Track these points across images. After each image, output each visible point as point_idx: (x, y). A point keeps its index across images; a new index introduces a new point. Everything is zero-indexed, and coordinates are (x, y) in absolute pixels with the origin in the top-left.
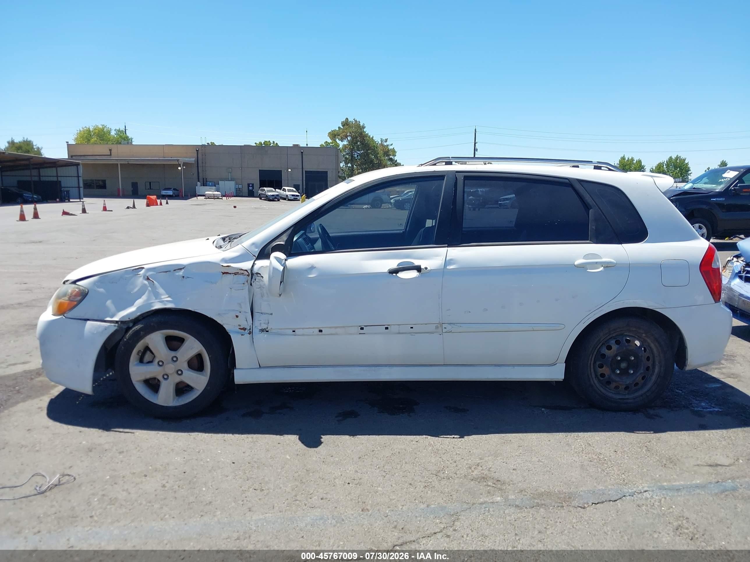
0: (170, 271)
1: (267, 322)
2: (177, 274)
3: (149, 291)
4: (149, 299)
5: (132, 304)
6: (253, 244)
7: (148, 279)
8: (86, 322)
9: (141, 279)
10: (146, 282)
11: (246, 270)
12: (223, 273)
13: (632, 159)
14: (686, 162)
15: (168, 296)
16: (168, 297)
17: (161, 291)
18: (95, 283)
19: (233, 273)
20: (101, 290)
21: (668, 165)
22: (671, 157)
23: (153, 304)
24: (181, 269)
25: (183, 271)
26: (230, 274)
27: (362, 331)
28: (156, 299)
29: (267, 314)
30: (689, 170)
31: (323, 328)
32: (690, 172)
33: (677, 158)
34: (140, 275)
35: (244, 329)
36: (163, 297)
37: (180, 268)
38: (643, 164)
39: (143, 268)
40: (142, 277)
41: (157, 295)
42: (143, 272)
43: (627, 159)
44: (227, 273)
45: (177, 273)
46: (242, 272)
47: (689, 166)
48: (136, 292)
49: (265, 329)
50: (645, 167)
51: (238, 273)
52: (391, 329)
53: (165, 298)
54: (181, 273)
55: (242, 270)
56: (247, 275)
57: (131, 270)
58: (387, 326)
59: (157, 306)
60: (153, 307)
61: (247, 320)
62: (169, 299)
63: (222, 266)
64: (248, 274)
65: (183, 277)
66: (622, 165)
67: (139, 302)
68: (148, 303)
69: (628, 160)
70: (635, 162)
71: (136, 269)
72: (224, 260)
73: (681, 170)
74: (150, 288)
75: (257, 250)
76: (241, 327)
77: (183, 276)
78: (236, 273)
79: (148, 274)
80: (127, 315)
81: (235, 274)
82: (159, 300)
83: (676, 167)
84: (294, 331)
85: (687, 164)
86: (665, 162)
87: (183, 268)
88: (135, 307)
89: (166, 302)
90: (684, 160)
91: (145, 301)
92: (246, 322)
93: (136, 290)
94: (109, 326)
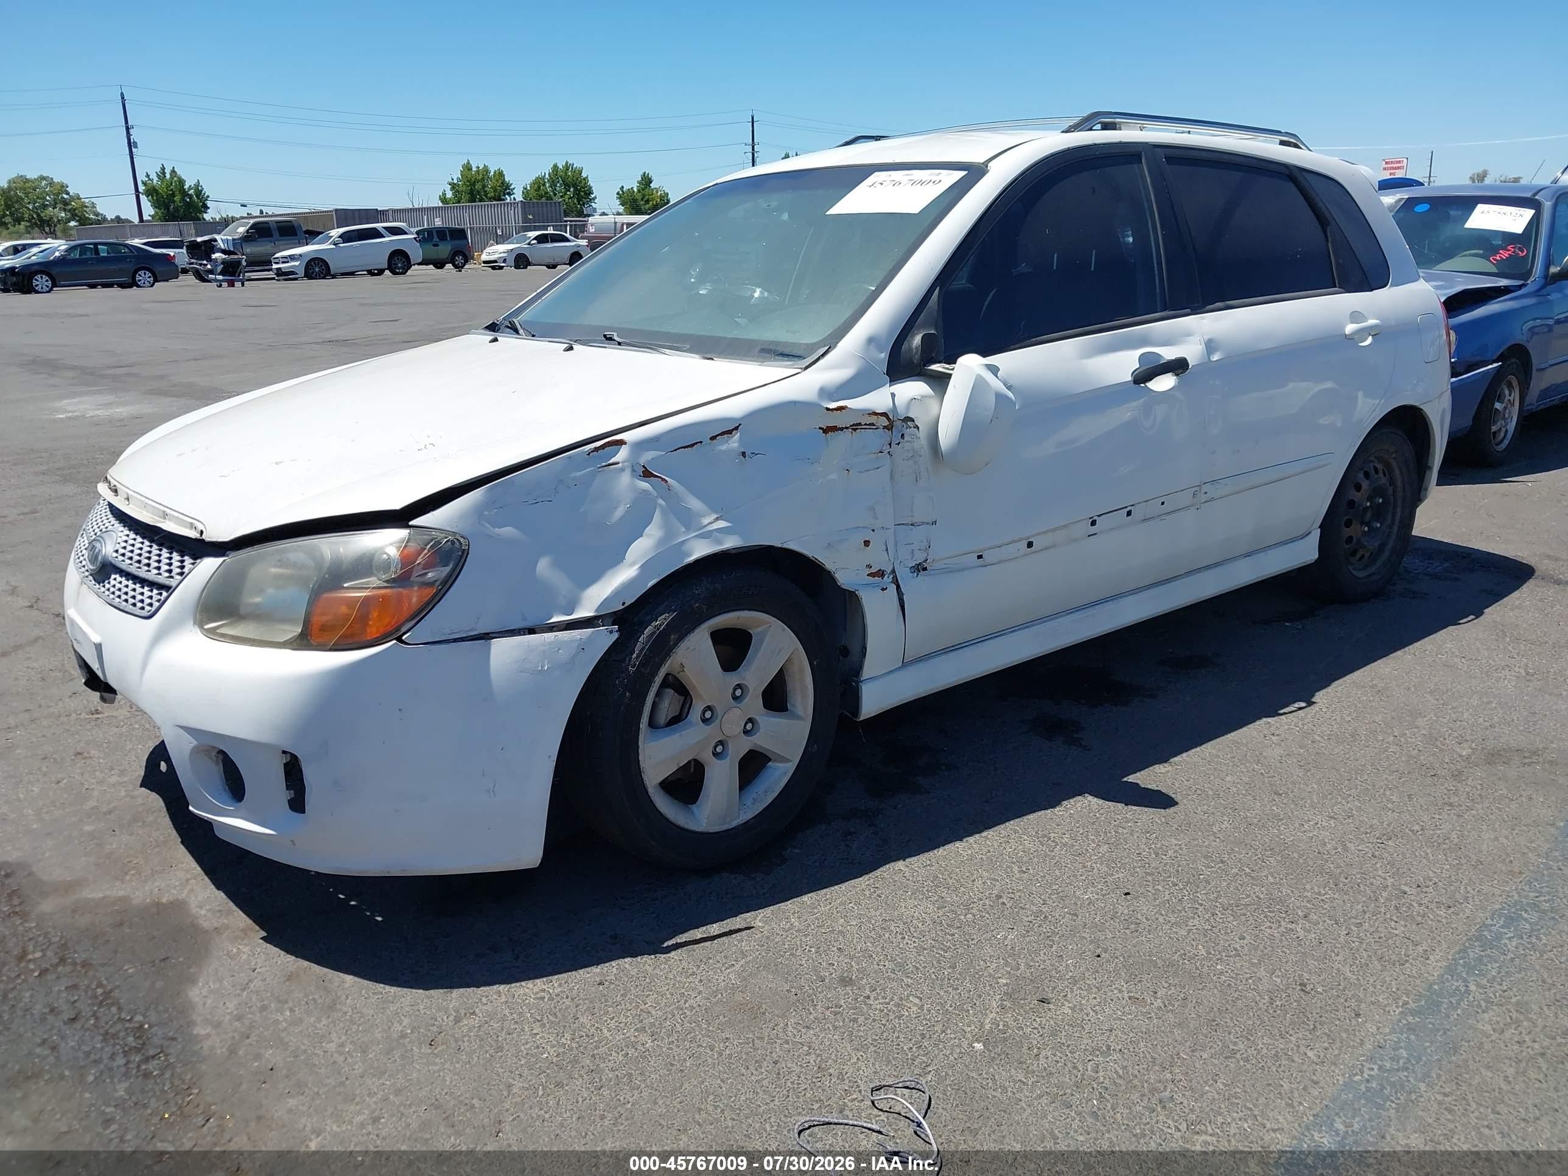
0: (701, 442)
1: (926, 544)
2: (724, 447)
3: (664, 513)
4: (669, 533)
5: (616, 559)
6: (871, 340)
7: (647, 474)
8: (490, 644)
9: (625, 479)
10: (644, 485)
11: (884, 414)
12: (826, 430)
13: (486, 170)
14: (584, 175)
15: (716, 516)
16: (717, 519)
17: (695, 504)
18: (479, 512)
19: (847, 428)
20: (508, 531)
21: (553, 184)
22: (555, 166)
23: (685, 547)
24: (730, 432)
25: (737, 436)
26: (842, 429)
27: (1093, 529)
28: (688, 529)
29: (923, 523)
30: (591, 193)
31: (1033, 536)
32: (593, 196)
33: (567, 167)
34: (620, 465)
35: (881, 574)
36: (706, 521)
37: (729, 429)
38: (507, 180)
39: (621, 443)
40: (628, 472)
41: (688, 520)
42: (622, 454)
43: (474, 169)
44: (834, 429)
45: (722, 444)
46: (873, 419)
47: (591, 183)
48: (621, 519)
49: (920, 564)
50: (512, 187)
51: (860, 424)
52: (1137, 513)
53: (712, 522)
54: (734, 443)
55: (875, 414)
56: (885, 427)
57: (583, 452)
58: (1129, 509)
59: (700, 550)
60: (689, 555)
61: (887, 549)
62: (722, 524)
63: (828, 409)
64: (886, 423)
65: (744, 454)
66: (468, 181)
67: (642, 548)
68: (668, 546)
69: (478, 172)
70: (492, 173)
71: (596, 449)
72: (826, 393)
73: (577, 192)
74: (661, 501)
75: (883, 355)
76: (873, 570)
77: (742, 450)
78: (854, 425)
79: (646, 457)
80: (617, 594)
81: (855, 427)
82: (695, 534)
83: (567, 186)
84: (980, 557)
85: (586, 179)
86: (547, 176)
87: (736, 428)
88: (632, 564)
89: (715, 533)
90: (580, 172)
91: (661, 542)
92: (885, 552)
93: (619, 513)
94: (590, 638)
